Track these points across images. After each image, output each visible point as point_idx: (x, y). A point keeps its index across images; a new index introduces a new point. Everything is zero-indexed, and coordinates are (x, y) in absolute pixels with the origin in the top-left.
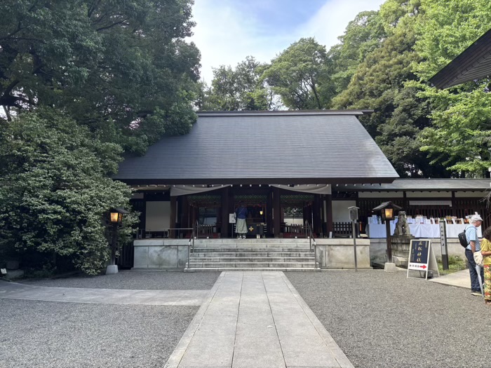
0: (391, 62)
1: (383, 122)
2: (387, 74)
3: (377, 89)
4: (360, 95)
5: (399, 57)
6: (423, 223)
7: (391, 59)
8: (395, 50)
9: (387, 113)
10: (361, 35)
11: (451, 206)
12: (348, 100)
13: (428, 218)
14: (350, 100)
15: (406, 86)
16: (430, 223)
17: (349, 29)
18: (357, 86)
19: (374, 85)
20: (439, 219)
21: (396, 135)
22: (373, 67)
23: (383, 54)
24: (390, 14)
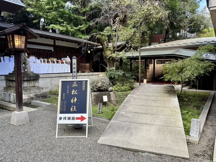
6: (35, 62)
11: (53, 51)
13: (39, 59)
16: (40, 62)
20: (46, 60)
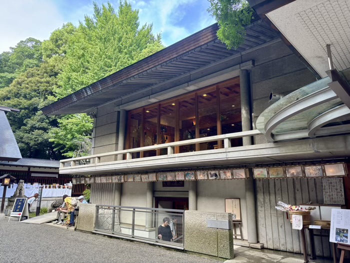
0: (42, 80)
1: (30, 118)
2: (38, 87)
3: (29, 94)
4: (17, 95)
5: (48, 79)
6: (38, 188)
7: (43, 78)
8: (47, 73)
9: (33, 112)
10: (27, 53)
11: (57, 177)
12: (7, 95)
13: (42, 185)
14: (9, 96)
15: (48, 98)
17: (19, 45)
18: (16, 88)
19: (28, 91)
21: (36, 128)
22: (30, 79)
23: (39, 72)
24: (49, 49)
